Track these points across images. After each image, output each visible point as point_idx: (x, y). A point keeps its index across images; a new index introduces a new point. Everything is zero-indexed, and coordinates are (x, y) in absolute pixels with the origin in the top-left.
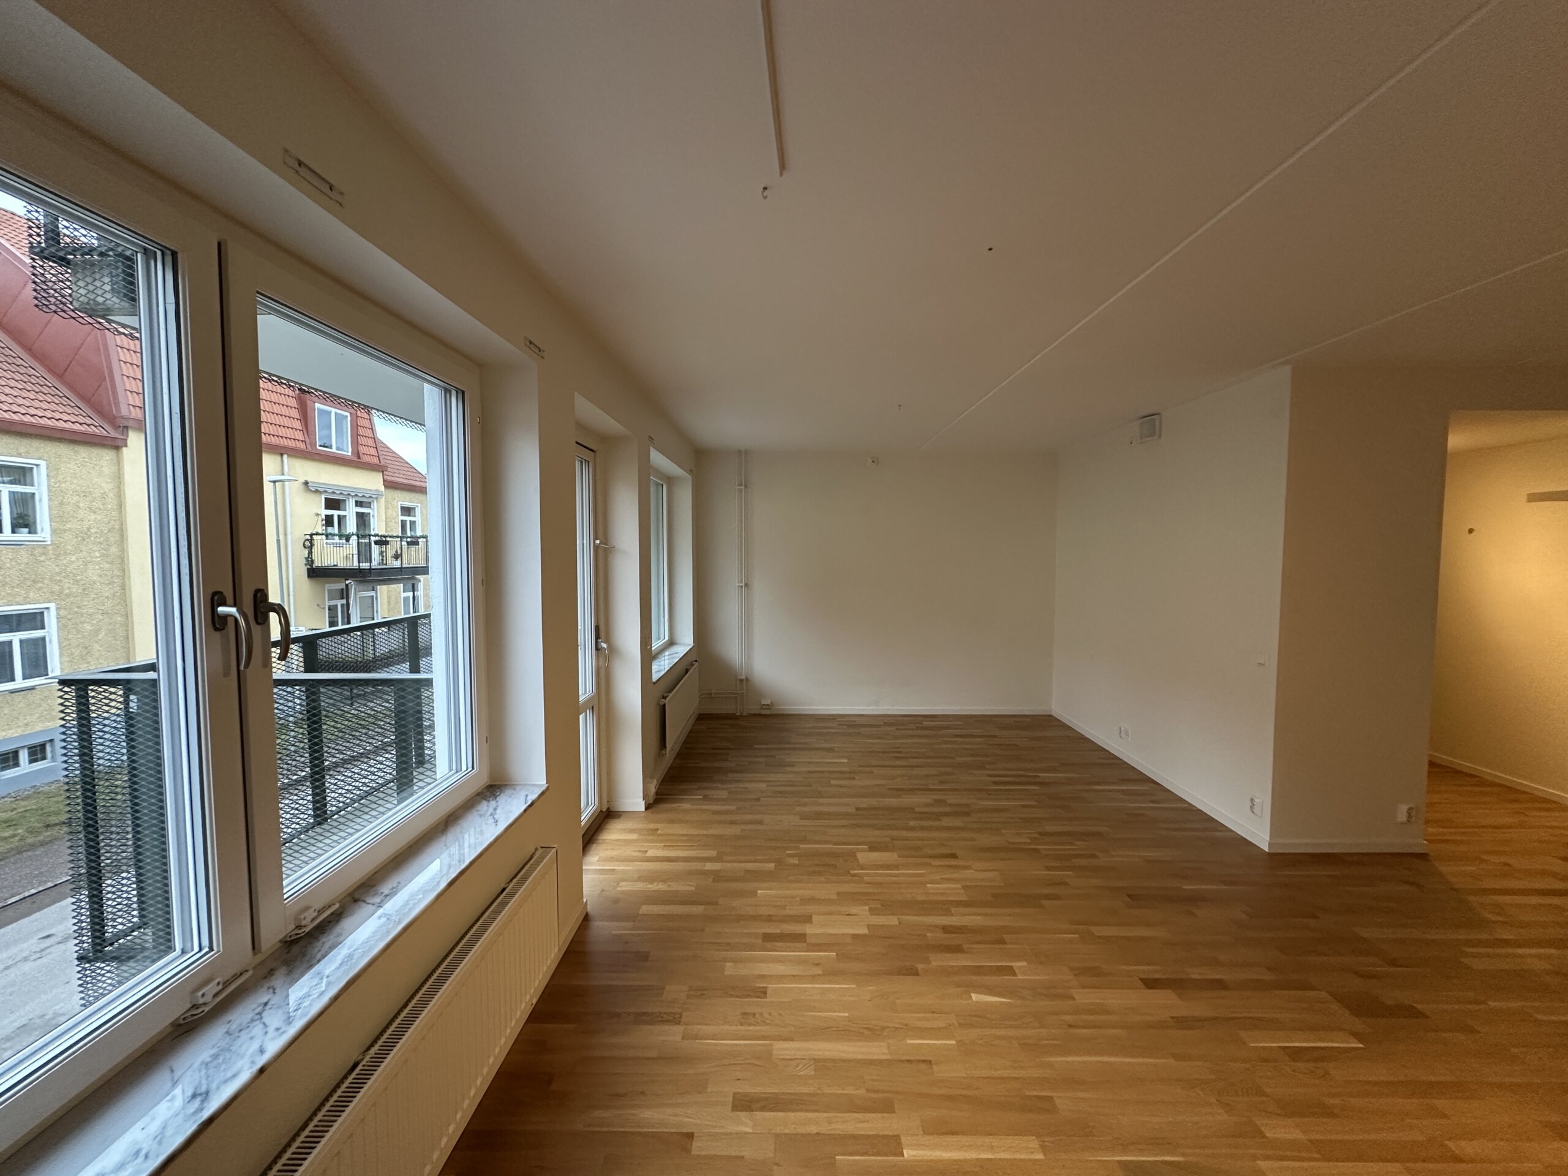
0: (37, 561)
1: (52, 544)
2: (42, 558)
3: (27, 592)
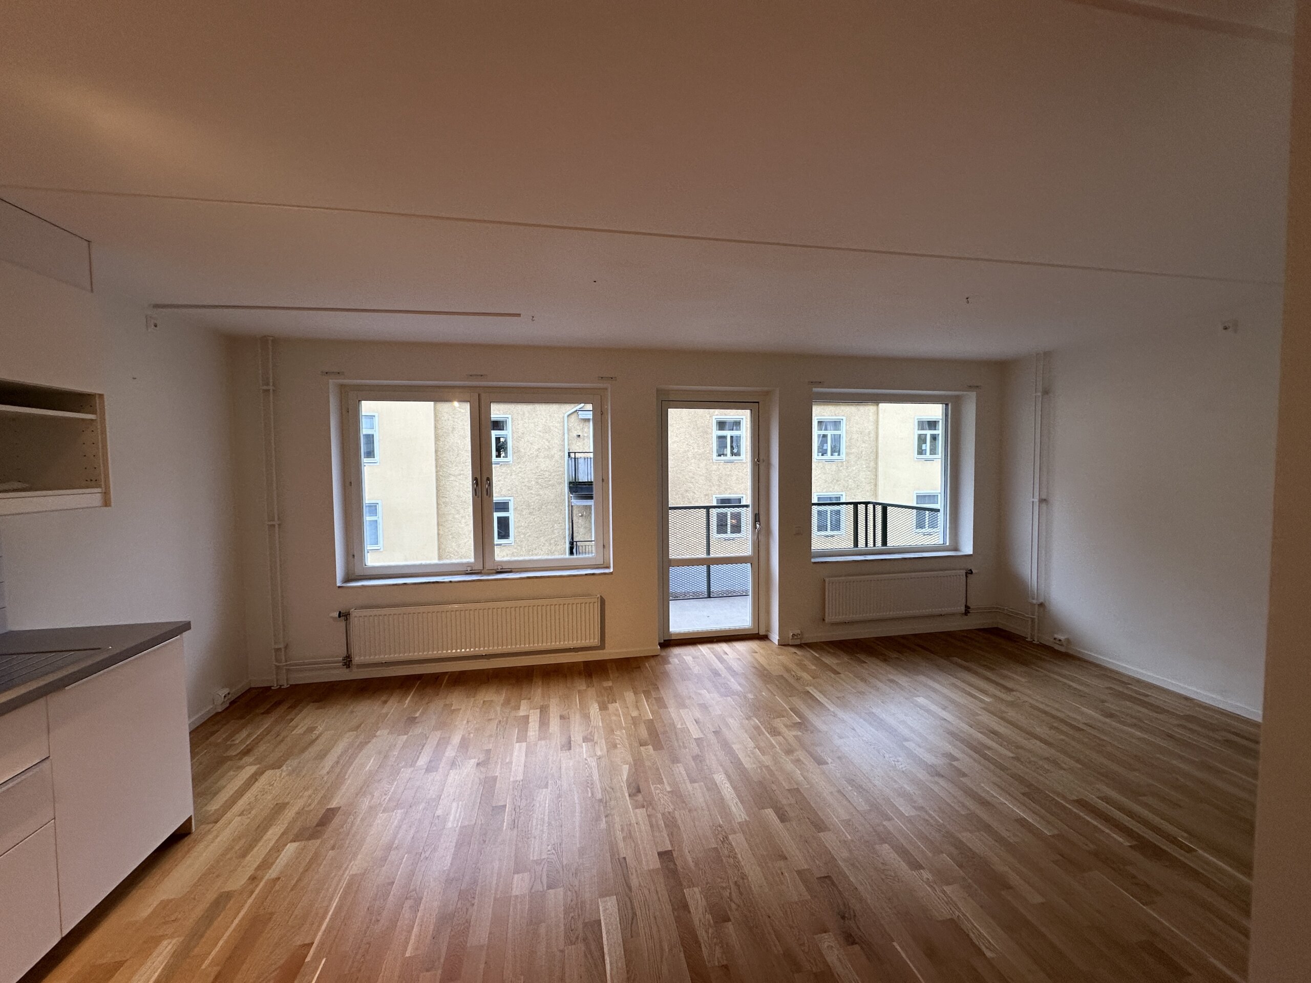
0: (839, 470)
1: (846, 461)
2: (841, 468)
3: (834, 486)
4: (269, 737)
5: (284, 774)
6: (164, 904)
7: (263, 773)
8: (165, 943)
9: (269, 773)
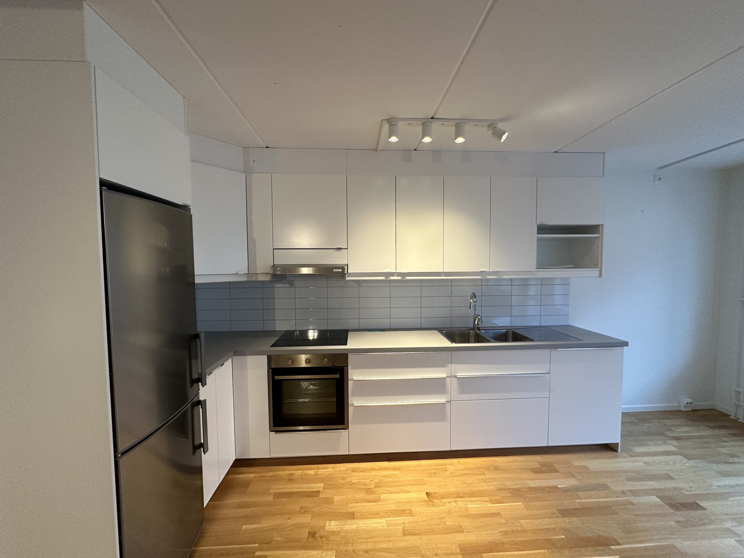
4: (698, 440)
5: (687, 464)
6: (586, 467)
7: (675, 454)
8: (574, 479)
9: (680, 457)
